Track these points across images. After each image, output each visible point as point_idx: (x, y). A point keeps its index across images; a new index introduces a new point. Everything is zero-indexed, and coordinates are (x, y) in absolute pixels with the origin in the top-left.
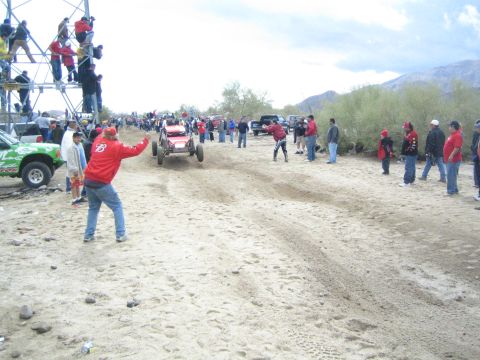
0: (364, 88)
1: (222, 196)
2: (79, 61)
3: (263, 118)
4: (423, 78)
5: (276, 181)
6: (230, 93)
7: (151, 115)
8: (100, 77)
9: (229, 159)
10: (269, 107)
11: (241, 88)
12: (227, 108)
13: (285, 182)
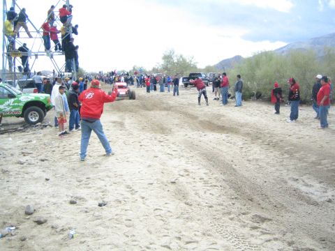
0: (262, 53)
1: (163, 130)
2: (63, 36)
3: (191, 75)
4: (304, 46)
5: (200, 119)
6: (167, 58)
7: (113, 73)
8: (77, 47)
10: (195, 67)
11: (175, 54)
12: (166, 68)
13: (207, 119)
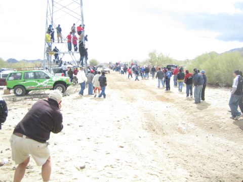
2: (79, 42)
3: (168, 66)
5: (158, 94)
6: (152, 55)
7: (117, 64)
8: (87, 49)
9: (145, 85)
12: (150, 61)
